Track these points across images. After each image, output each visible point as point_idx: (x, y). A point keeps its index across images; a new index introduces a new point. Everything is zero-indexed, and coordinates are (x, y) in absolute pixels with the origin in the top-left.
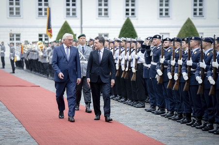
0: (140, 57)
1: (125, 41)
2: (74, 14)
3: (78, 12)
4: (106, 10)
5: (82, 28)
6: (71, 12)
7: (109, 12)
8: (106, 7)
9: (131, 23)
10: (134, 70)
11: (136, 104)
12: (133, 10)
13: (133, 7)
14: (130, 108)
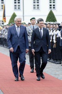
0: (58, 33)
1: (49, 24)
2: (19, 8)
3: (21, 7)
4: (38, 5)
5: (23, 16)
6: (17, 7)
7: (40, 6)
8: (38, 4)
9: (53, 13)
10: (55, 42)
11: (56, 62)
12: (54, 5)
13: (54, 4)
14: (52, 65)
